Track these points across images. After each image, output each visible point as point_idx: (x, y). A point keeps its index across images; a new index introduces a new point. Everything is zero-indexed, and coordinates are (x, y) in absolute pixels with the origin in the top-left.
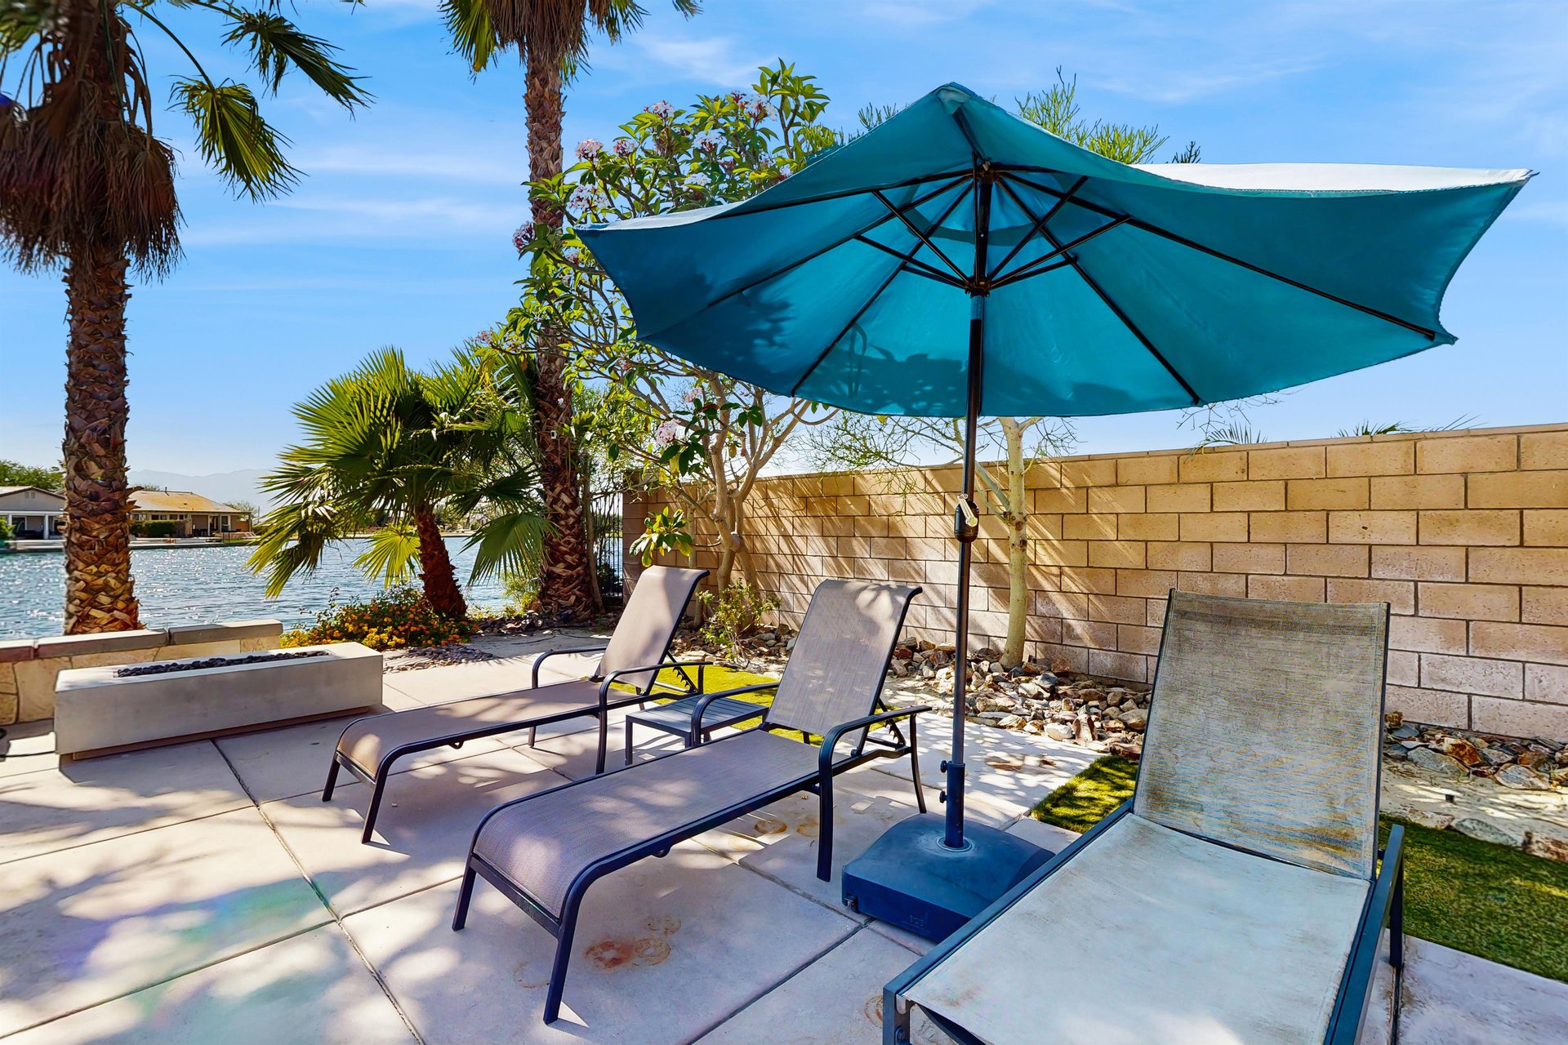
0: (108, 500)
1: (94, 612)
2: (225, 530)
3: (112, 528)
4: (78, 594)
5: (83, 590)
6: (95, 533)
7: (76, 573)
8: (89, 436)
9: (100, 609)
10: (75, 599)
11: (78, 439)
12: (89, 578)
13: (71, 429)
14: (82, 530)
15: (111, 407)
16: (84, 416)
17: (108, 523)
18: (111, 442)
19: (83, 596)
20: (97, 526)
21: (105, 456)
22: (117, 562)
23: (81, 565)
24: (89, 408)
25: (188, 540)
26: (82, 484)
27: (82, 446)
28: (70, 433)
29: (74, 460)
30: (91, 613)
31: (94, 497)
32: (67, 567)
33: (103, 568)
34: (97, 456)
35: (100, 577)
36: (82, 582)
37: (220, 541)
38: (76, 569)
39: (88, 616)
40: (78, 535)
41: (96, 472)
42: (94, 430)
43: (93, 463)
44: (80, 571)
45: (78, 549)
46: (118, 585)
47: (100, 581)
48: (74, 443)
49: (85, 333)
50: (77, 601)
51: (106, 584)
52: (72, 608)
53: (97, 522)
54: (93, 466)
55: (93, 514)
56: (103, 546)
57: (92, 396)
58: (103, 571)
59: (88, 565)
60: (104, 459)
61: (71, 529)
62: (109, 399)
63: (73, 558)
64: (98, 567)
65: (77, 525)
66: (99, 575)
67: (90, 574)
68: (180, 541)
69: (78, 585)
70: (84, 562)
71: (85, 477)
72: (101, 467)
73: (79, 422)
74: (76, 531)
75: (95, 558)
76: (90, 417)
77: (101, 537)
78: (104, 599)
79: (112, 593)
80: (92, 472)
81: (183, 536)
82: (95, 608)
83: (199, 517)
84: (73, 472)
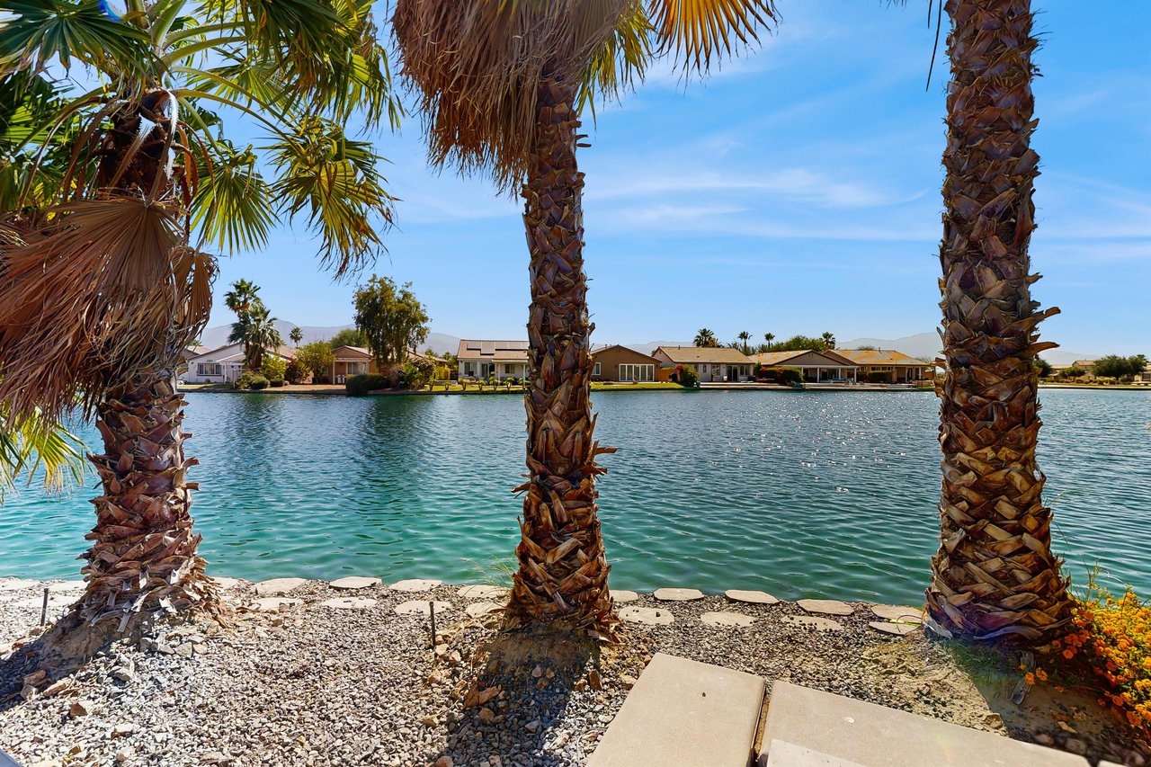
0: (1010, 333)
1: (992, 530)
2: (917, 378)
3: (1017, 383)
4: (964, 492)
5: (973, 487)
6: (991, 392)
7: (961, 455)
8: (984, 224)
9: (1001, 526)
10: (962, 500)
11: (966, 233)
12: (981, 467)
13: (953, 223)
14: (973, 386)
15: (1018, 169)
16: (974, 194)
17: (1011, 375)
18: (1018, 230)
19: (974, 496)
20: (994, 380)
21: (1007, 257)
22: (1023, 443)
23: (969, 445)
24: (984, 177)
25: (893, 385)
26: (970, 307)
27: (973, 245)
28: (954, 229)
29: (960, 269)
30: (987, 530)
31: (992, 329)
32: (946, 446)
33: (1006, 452)
34: (995, 259)
35: (999, 469)
36: (971, 473)
37: (914, 387)
38: (961, 450)
39: (982, 534)
40: (964, 395)
41: (993, 285)
42: (990, 213)
43: (989, 271)
44: (968, 454)
45: (966, 417)
46: (1026, 486)
47: (999, 476)
48: (960, 242)
49: (978, 54)
50: (964, 504)
51: (1009, 482)
52: (955, 514)
53: (994, 373)
54: (989, 275)
55: (990, 359)
56: (1004, 415)
57: (988, 157)
58: (1002, 457)
59: (980, 445)
60: (1005, 263)
61: (955, 383)
62: (1013, 154)
63: (956, 431)
64: (996, 451)
65: (965, 376)
66: (998, 465)
67: (983, 461)
68: (889, 386)
69: (965, 477)
70: (975, 439)
71: (978, 296)
72: (1001, 277)
73: (966, 204)
74: (964, 387)
75: (992, 435)
76: (986, 192)
77: (1002, 399)
78: (1006, 509)
79: (1016, 499)
80: (987, 286)
81: (892, 383)
82: (993, 522)
83: (900, 368)
84: (957, 291)
